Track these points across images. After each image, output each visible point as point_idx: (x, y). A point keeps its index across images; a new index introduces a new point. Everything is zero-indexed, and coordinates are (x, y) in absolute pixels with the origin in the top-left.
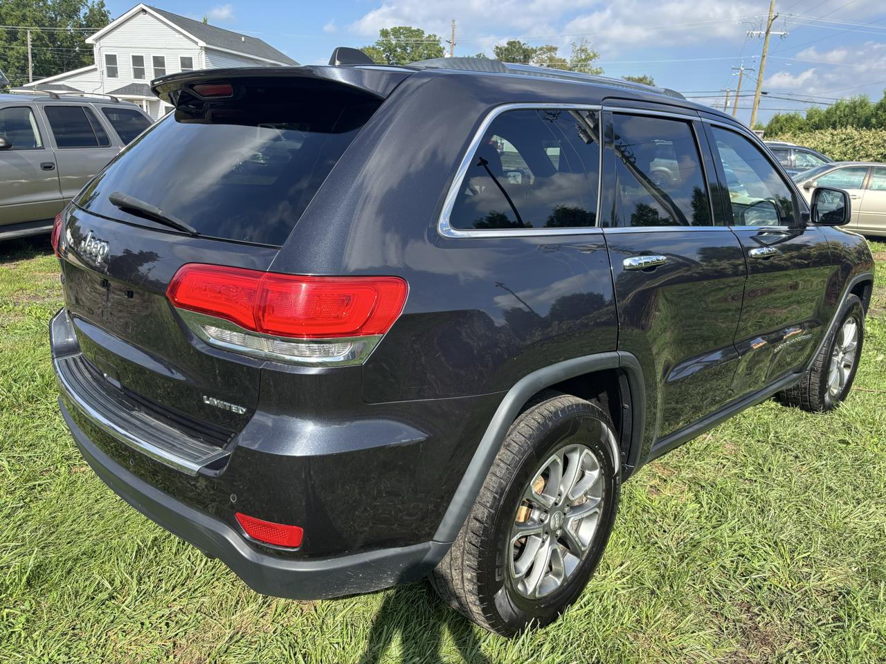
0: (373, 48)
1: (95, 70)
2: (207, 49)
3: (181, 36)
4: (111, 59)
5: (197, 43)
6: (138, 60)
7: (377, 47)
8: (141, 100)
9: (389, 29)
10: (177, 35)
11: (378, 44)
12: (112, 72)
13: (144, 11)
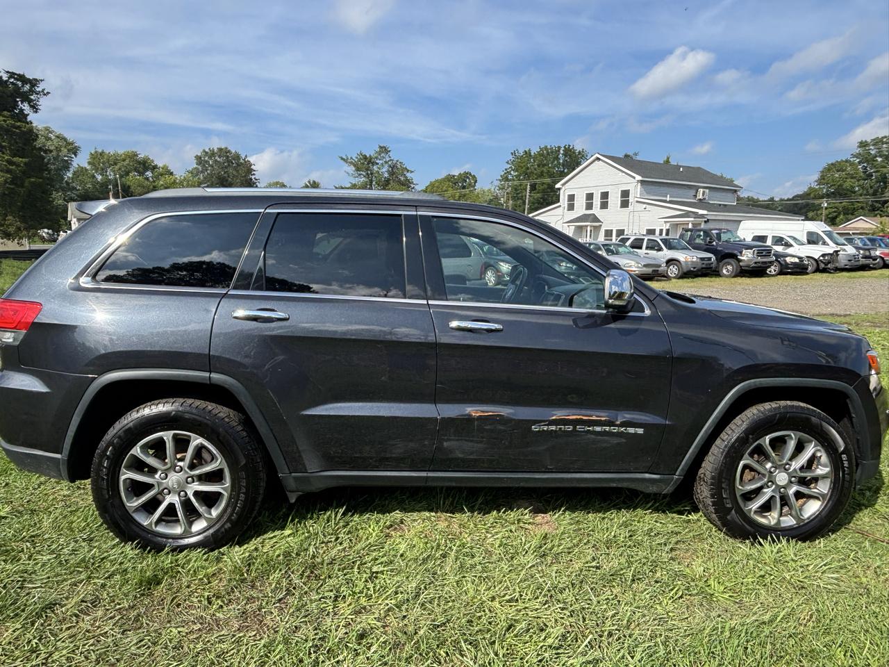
0: (847, 161)
1: (560, 206)
2: (642, 182)
3: (624, 174)
4: (571, 198)
5: (634, 178)
6: (590, 197)
7: (852, 160)
8: (587, 226)
9: (869, 140)
10: (621, 174)
11: (854, 156)
12: (571, 207)
13: (598, 159)
